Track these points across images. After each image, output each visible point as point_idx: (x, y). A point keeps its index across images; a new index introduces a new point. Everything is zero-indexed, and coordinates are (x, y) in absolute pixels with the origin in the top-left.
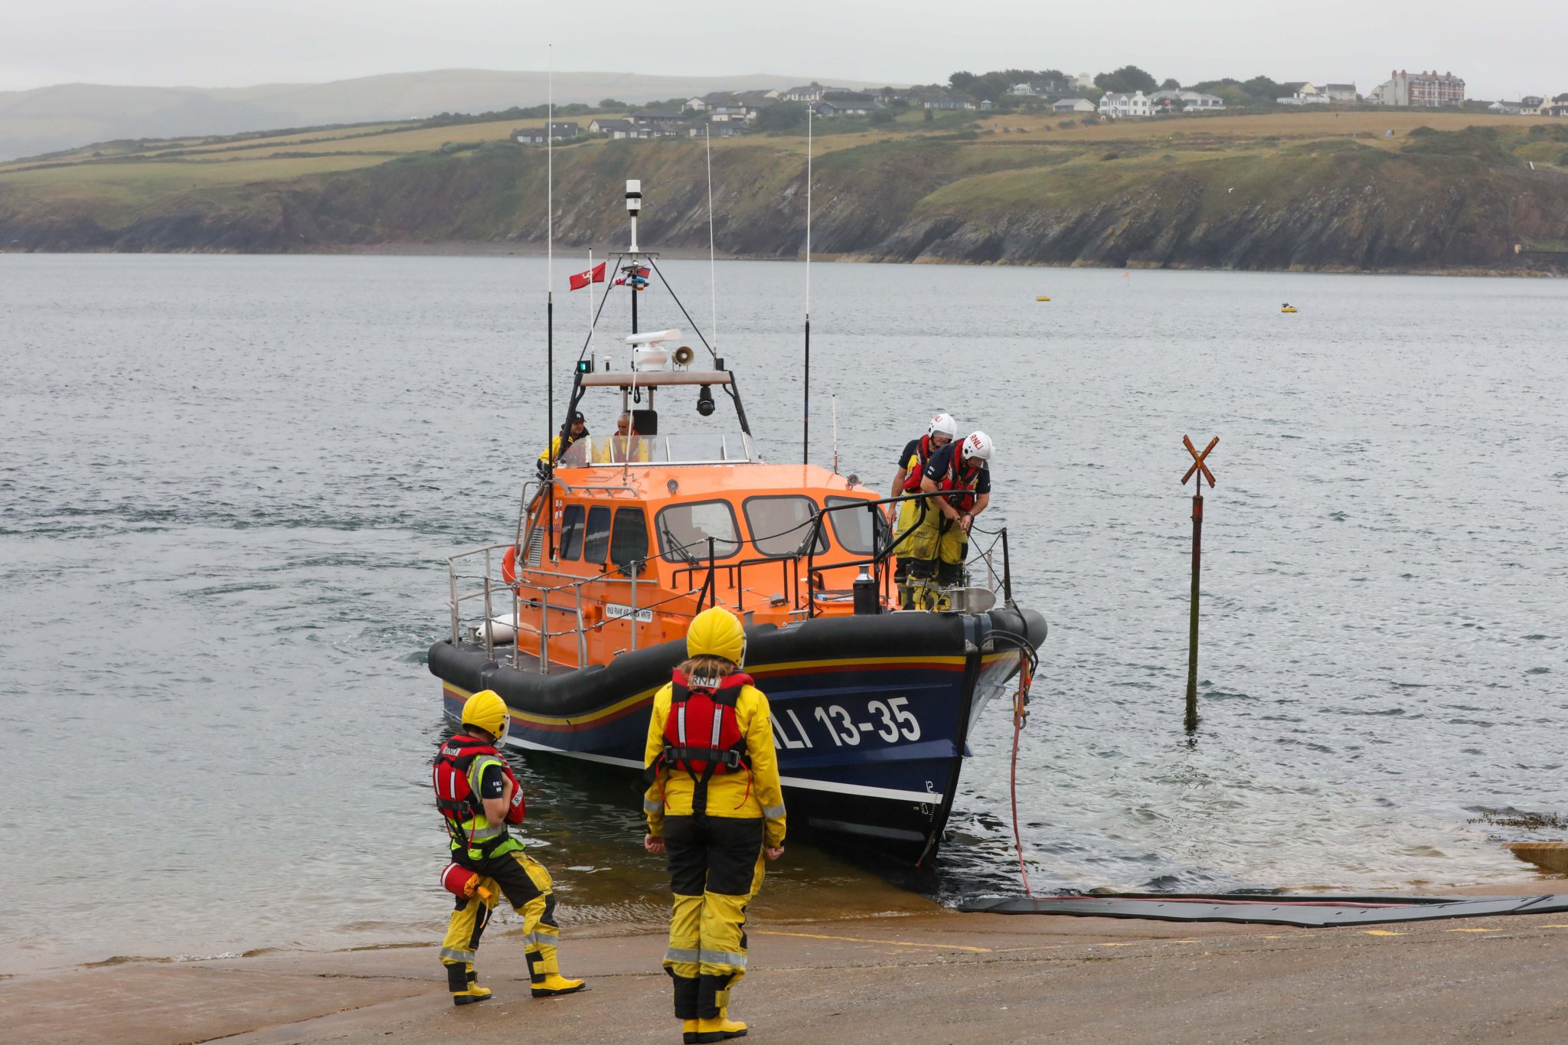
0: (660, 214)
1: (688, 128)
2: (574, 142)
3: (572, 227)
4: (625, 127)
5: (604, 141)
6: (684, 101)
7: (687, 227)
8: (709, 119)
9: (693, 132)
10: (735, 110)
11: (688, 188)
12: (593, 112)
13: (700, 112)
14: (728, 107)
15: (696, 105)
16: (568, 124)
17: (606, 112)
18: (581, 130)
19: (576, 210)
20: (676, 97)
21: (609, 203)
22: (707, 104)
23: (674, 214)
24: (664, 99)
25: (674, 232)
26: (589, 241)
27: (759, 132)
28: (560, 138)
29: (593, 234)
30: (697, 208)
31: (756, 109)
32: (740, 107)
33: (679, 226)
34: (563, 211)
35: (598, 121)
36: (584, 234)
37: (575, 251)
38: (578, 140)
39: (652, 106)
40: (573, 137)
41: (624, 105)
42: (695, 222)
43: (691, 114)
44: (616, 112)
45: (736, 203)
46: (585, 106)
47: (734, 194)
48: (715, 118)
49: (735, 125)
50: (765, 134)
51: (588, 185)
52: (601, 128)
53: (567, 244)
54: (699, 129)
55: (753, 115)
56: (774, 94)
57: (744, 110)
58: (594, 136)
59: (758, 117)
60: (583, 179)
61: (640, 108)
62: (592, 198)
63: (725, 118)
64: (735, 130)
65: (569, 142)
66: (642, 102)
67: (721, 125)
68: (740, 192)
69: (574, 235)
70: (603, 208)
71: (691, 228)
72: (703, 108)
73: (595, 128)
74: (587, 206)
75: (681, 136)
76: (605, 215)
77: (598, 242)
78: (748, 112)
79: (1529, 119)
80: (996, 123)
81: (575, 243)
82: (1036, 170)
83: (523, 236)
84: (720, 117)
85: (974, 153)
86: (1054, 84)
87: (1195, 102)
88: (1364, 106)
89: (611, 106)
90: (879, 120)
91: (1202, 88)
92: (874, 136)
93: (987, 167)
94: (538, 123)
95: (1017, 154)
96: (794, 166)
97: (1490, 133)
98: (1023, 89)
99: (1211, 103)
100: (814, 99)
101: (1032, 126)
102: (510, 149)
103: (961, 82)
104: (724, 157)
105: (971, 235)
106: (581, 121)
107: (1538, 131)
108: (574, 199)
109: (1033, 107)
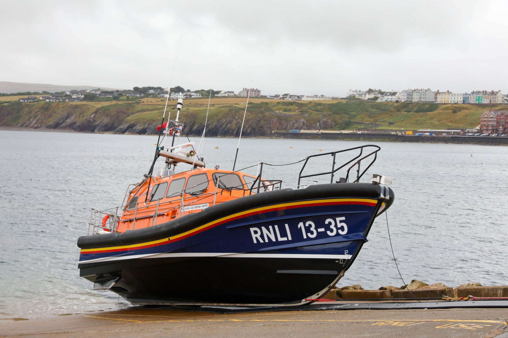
0: (59, 121)
1: (66, 99)
2: (36, 102)
3: (35, 124)
4: (49, 98)
5: (43, 102)
6: (65, 92)
7: (66, 124)
8: (71, 97)
9: (67, 100)
10: (78, 95)
11: (66, 114)
12: (40, 94)
13: (69, 95)
14: (76, 94)
15: (68, 93)
16: (34, 97)
17: (44, 94)
18: (37, 99)
19: (36, 119)
20: (63, 91)
21: (45, 118)
22: (71, 93)
23: (62, 121)
24: (59, 92)
25: (62, 125)
26: (40, 127)
27: (84, 101)
28: (32, 101)
29: (41, 126)
30: (68, 120)
31: (84, 95)
32: (79, 94)
33: (63, 124)
34: (33, 120)
35: (42, 97)
36: (38, 126)
37: (36, 130)
38: (37, 101)
39: (56, 93)
40: (35, 101)
41: (49, 93)
42: (68, 123)
43: (67, 95)
44: (47, 94)
45: (79, 118)
46: (38, 93)
47: (78, 116)
48: (73, 97)
49: (78, 99)
50: (86, 101)
51: (39, 113)
52: (43, 98)
53: (34, 128)
54: (69, 100)
55: (83, 96)
56: (88, 91)
57: (80, 95)
58: (41, 100)
59: (84, 97)
60: (38, 111)
61: (53, 94)
62: (40, 116)
63: (76, 97)
64: (78, 100)
65: (34, 102)
66: (54, 92)
67: (74, 99)
68: (79, 116)
69: (36, 126)
70: (43, 119)
71: (67, 125)
72: (70, 94)
73: (41, 98)
74: (39, 118)
75: (64, 101)
76: (44, 121)
77: (42, 127)
78: (82, 95)
79: (276, 100)
80: (145, 100)
81: (36, 128)
82: (155, 112)
83: (22, 126)
84: (74, 96)
85: (139, 107)
86: (160, 90)
87: (194, 95)
88: (236, 97)
89: (45, 93)
90: (115, 98)
91: (196, 92)
92: (114, 102)
93: (143, 111)
94: (26, 97)
95: (150, 108)
96: (93, 110)
97: (267, 104)
98: (151, 91)
99: (198, 95)
100: (99, 92)
101: (154, 100)
102: (18, 103)
103: (136, 89)
104: (76, 107)
105: (139, 127)
106: (38, 97)
107: (278, 103)
108: (36, 117)
109: (154, 96)
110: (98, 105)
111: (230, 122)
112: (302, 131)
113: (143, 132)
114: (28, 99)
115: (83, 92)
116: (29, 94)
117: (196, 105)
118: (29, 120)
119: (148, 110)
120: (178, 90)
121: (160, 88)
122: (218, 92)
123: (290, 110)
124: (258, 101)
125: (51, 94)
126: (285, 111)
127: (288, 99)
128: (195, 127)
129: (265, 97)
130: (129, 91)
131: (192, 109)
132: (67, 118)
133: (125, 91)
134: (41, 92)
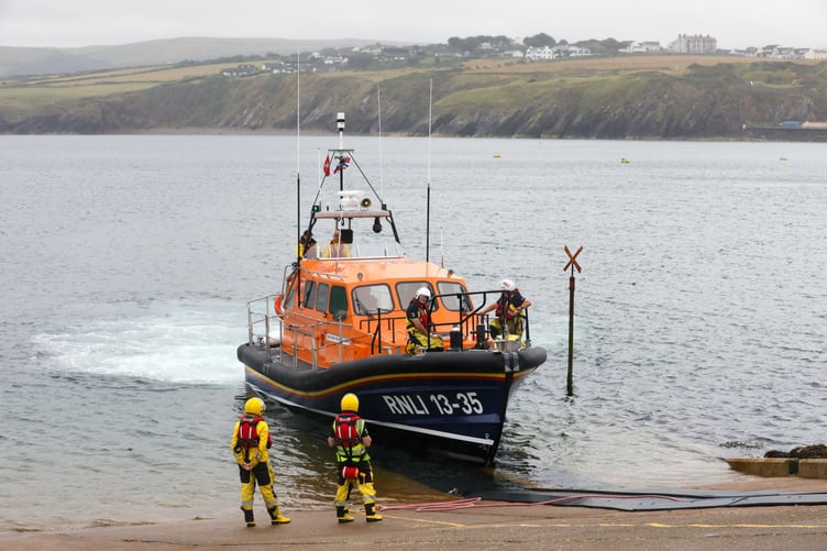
1: (312, 67)
2: (253, 75)
3: (252, 120)
4: (279, 67)
5: (267, 74)
6: (310, 53)
7: (312, 119)
8: (323, 62)
9: (315, 70)
10: (337, 58)
11: (312, 99)
12: (262, 59)
13: (318, 59)
14: (333, 56)
15: (316, 55)
16: (250, 66)
17: (270, 59)
18: (256, 69)
19: (254, 111)
20: (306, 51)
21: (271, 107)
22: (322, 55)
23: (305, 112)
24: (299, 52)
25: (305, 122)
26: (261, 127)
27: (349, 69)
28: (245, 73)
29: (263, 123)
30: (317, 109)
31: (348, 57)
32: (339, 56)
33: (308, 118)
35: (266, 64)
36: (258, 123)
38: (255, 74)
39: (293, 56)
40: (252, 73)
41: (278, 55)
42: (316, 116)
43: (313, 59)
44: (275, 59)
45: (337, 106)
46: (258, 56)
47: (336, 102)
48: (326, 62)
49: (337, 65)
50: (352, 70)
51: (261, 97)
52: (267, 67)
53: (249, 128)
54: (318, 68)
55: (346, 60)
56: (356, 49)
58: (263, 72)
59: (349, 62)
60: (258, 94)
61: (287, 57)
62: (263, 104)
63: (331, 62)
64: (337, 68)
65: (250, 75)
66: (288, 54)
67: (329, 66)
68: (339, 100)
69: (253, 124)
70: (268, 110)
71: (314, 120)
72: (320, 57)
73: (264, 68)
74: (260, 108)
75: (308, 72)
76: (269, 113)
77: (266, 127)
78: (343, 59)
79: (751, 58)
80: (472, 64)
81: (254, 128)
82: (493, 88)
83: (227, 124)
84: (329, 61)
85: (461, 79)
86: (503, 42)
87: (576, 52)
88: (663, 52)
89: (271, 56)
90: (412, 62)
91: (579, 44)
92: (409, 71)
93: (468, 86)
94: (234, 65)
95: (483, 79)
96: (368, 87)
97: (730, 66)
98: (486, 45)
99: (584, 52)
100: (377, 51)
101: (491, 64)
102: (219, 80)
103: (454, 42)
104: (331, 83)
105: (460, 122)
106: (257, 64)
107: (755, 65)
108: (253, 105)
109: (491, 54)
110: (377, 77)
111: (653, 107)
112: (806, 125)
113: (468, 131)
114: (238, 70)
115: (345, 52)
116: (240, 59)
117: (579, 72)
118: (240, 112)
119: (478, 85)
120: (542, 40)
121: (503, 39)
122: (626, 44)
123: (779, 80)
124: (712, 61)
125: (283, 58)
126: (769, 81)
127: (776, 57)
128: (578, 119)
129: (726, 53)
130: (439, 47)
131: (571, 81)
132: (314, 107)
133: (432, 47)
134: (263, 55)
